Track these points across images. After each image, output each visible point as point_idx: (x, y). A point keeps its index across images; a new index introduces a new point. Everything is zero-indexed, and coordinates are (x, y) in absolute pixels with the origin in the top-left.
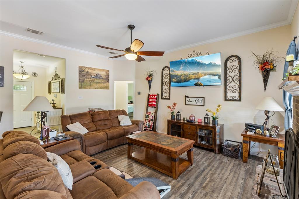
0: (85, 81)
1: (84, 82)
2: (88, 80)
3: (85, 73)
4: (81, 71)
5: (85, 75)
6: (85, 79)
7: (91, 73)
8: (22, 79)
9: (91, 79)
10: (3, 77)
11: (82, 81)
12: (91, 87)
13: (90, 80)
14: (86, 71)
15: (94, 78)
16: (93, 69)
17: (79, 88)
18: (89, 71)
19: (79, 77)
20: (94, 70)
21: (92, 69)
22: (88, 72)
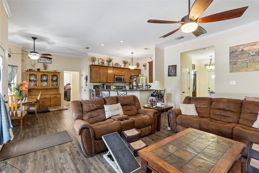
0: (238, 63)
1: (236, 64)
2: (243, 60)
3: (237, 53)
4: (232, 52)
5: (238, 56)
6: (239, 60)
7: (249, 51)
8: (211, 69)
9: (249, 59)
10: (176, 71)
11: (233, 63)
12: (248, 69)
13: (247, 59)
14: (240, 50)
15: (254, 55)
16: (252, 44)
17: (231, 72)
18: (245, 49)
19: (230, 60)
20: (255, 45)
21: (250, 44)
22: (242, 51)
